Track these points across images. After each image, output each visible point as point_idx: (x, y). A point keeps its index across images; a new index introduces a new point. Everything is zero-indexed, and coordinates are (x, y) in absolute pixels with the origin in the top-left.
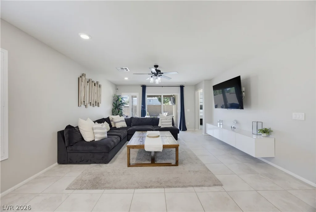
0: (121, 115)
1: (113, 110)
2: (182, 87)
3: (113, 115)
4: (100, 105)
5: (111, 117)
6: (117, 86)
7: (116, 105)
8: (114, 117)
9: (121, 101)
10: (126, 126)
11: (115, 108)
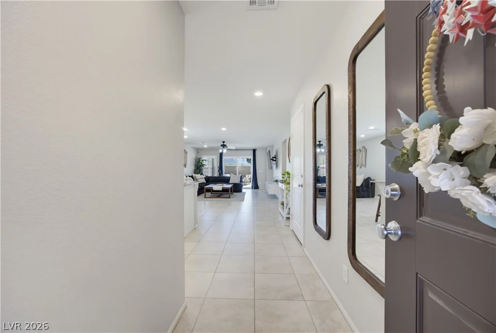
0: (202, 174)
1: (195, 170)
2: (254, 151)
3: (195, 174)
4: (187, 166)
5: (194, 175)
6: (198, 150)
7: (197, 166)
8: (197, 175)
9: (202, 163)
10: (205, 182)
11: (197, 169)
